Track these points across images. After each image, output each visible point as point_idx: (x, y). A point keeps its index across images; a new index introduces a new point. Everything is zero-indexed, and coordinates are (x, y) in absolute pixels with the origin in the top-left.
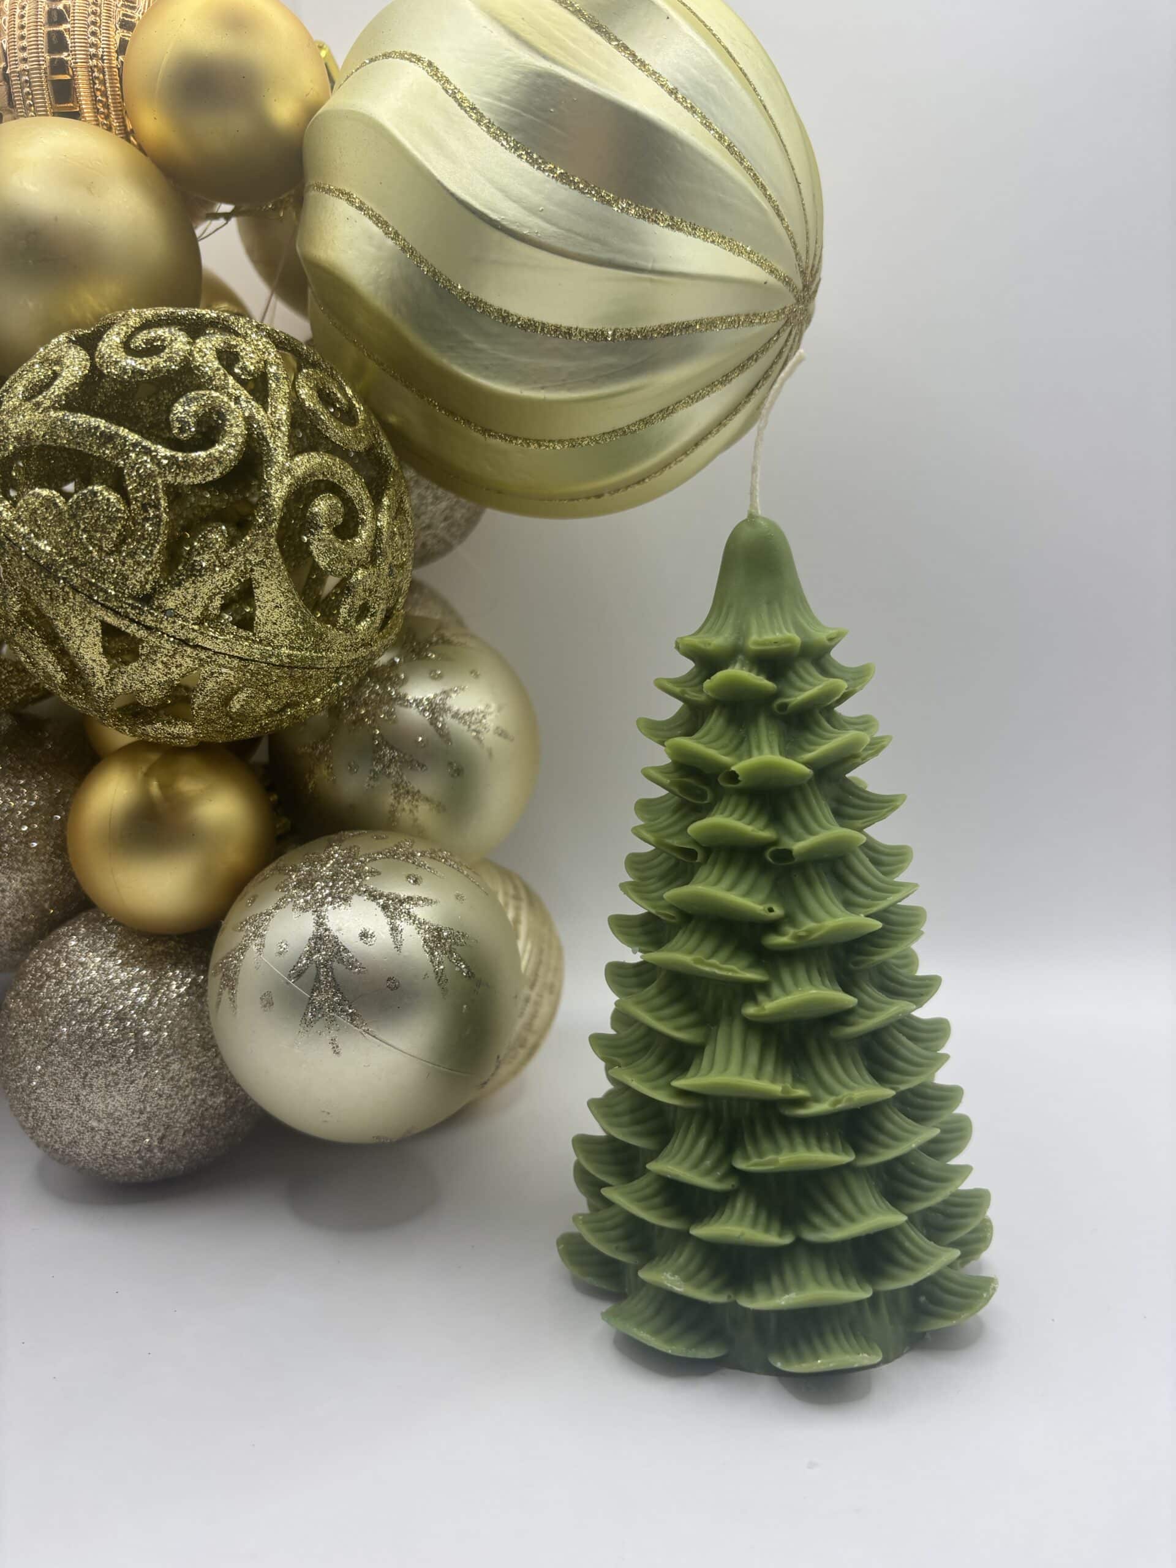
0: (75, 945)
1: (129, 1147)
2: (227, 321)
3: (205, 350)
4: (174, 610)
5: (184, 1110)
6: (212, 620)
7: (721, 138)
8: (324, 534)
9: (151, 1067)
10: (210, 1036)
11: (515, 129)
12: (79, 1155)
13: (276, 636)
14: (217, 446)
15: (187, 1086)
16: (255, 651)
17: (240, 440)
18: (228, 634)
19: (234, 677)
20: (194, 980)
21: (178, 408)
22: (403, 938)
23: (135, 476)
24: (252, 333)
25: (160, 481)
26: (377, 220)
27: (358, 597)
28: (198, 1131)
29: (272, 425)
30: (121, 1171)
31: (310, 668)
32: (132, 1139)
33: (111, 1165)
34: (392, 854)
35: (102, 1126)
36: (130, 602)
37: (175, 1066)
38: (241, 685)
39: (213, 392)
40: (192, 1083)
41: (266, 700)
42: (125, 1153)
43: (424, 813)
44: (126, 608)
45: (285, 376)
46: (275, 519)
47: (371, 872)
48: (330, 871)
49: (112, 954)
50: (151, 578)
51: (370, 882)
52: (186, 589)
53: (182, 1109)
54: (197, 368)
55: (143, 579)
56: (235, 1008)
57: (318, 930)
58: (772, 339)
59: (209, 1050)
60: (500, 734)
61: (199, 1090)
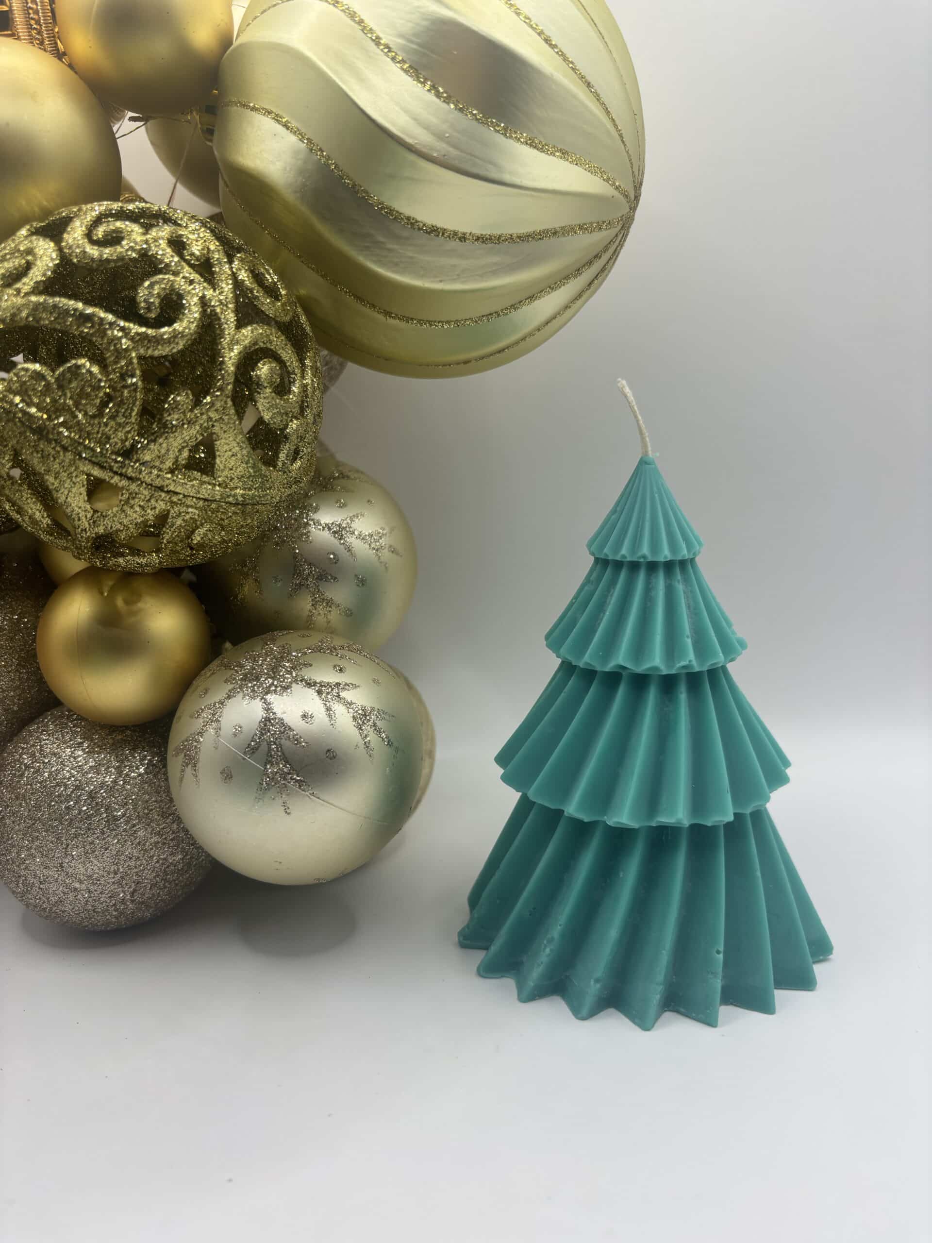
1: (106, 902)
3: (158, 240)
4: (150, 462)
6: (181, 470)
8: (267, 393)
9: (122, 836)
11: (424, 67)
12: (64, 912)
13: (232, 479)
14: (179, 323)
15: (152, 849)
16: (216, 492)
17: (197, 316)
18: (195, 480)
19: (198, 515)
21: (143, 291)
22: (336, 717)
23: (113, 350)
24: (191, 224)
27: (292, 443)
28: (162, 884)
29: (221, 303)
30: (99, 922)
31: (258, 504)
32: (109, 895)
34: (320, 650)
35: (83, 887)
36: (114, 457)
37: (141, 833)
38: (202, 521)
39: (171, 276)
40: (155, 846)
42: (103, 907)
43: (335, 617)
44: (110, 462)
45: (224, 260)
46: (230, 383)
47: (305, 664)
48: (270, 665)
50: (129, 436)
51: (305, 673)
52: (161, 444)
53: (149, 868)
54: (154, 256)
55: (123, 438)
56: (198, 782)
57: (266, 713)
59: (167, 817)
60: (393, 552)
61: (161, 851)
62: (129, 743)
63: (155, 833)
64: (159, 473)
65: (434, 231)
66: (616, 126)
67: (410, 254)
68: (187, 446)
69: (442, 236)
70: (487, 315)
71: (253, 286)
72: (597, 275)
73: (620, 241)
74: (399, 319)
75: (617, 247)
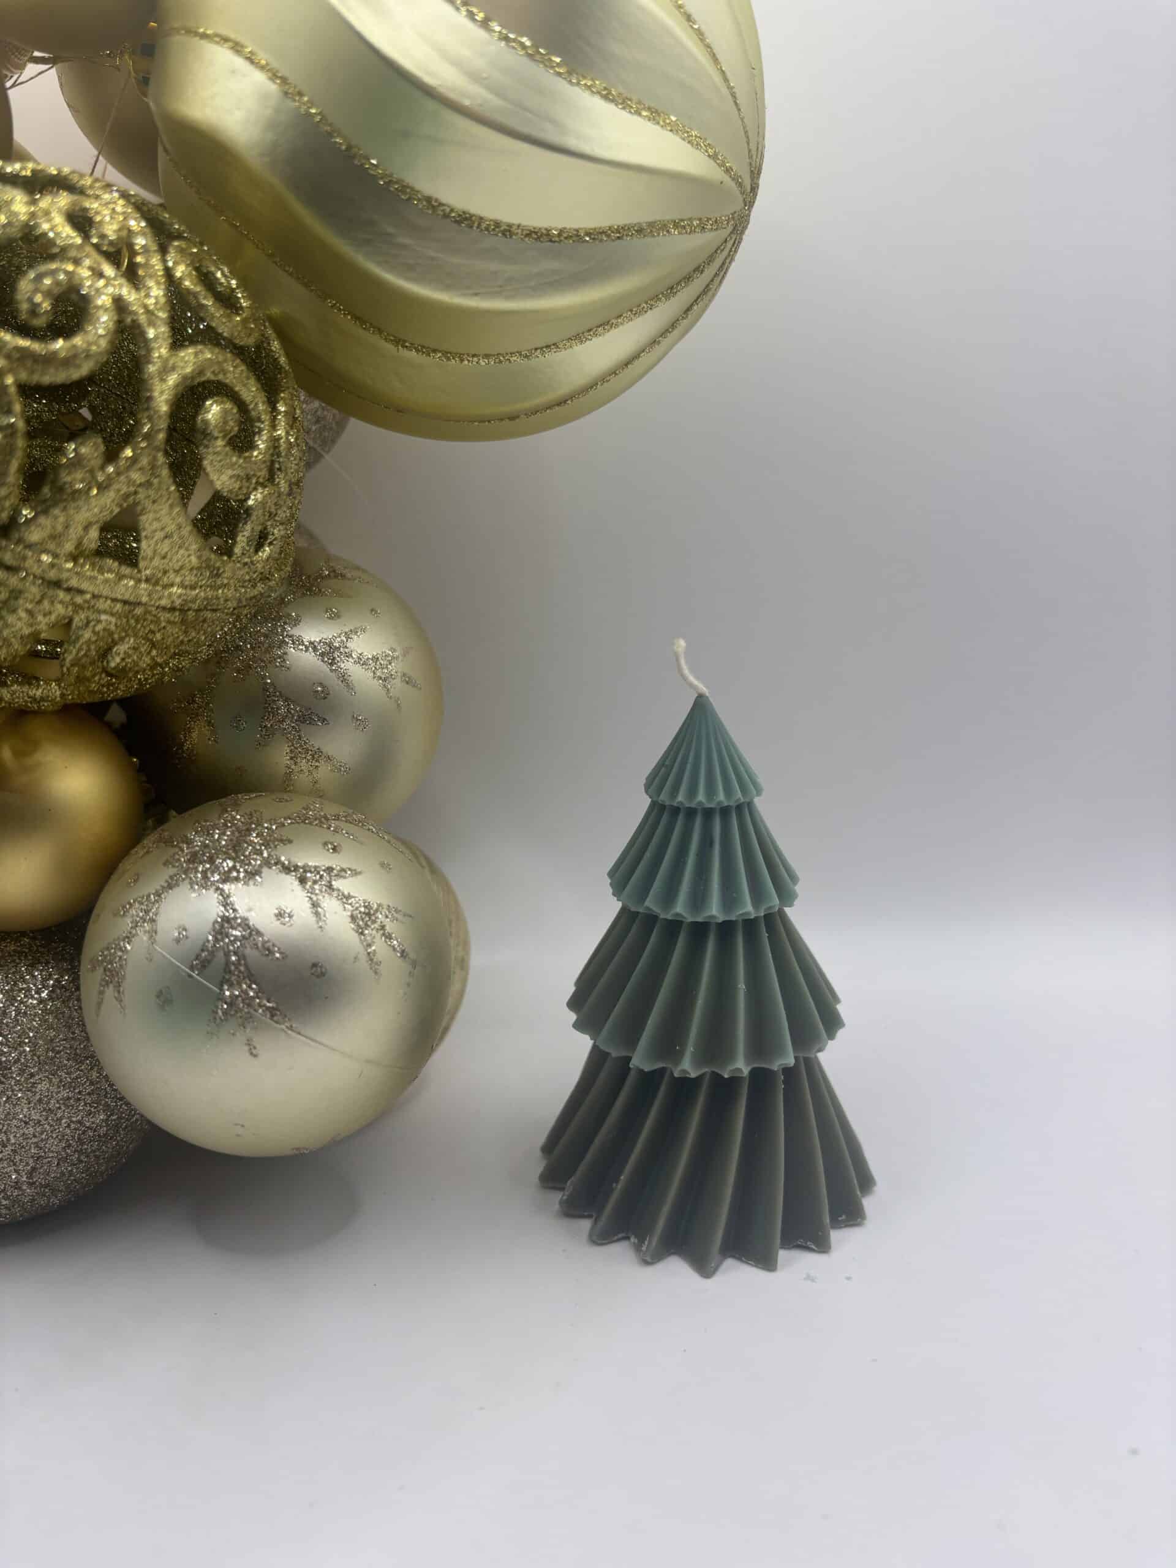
3: (50, 212)
4: (40, 544)
6: (89, 556)
8: (219, 447)
13: (166, 572)
14: (81, 335)
16: (142, 592)
17: (111, 328)
18: (109, 572)
19: (116, 624)
22: (326, 915)
24: (104, 195)
25: (10, 379)
27: (257, 522)
29: (148, 310)
31: (205, 610)
34: (301, 819)
38: (123, 634)
39: (68, 265)
41: (151, 652)
43: (324, 774)
45: (153, 249)
46: (162, 429)
47: (282, 840)
51: (284, 853)
54: (43, 235)
56: (123, 1008)
57: (224, 910)
60: (407, 683)
62: (26, 956)
63: (64, 1086)
64: (56, 561)
65: (465, 220)
66: (726, 80)
67: (432, 254)
68: (97, 522)
69: (478, 228)
70: (541, 348)
71: (198, 290)
72: (698, 298)
73: (730, 251)
74: (417, 351)
75: (726, 258)
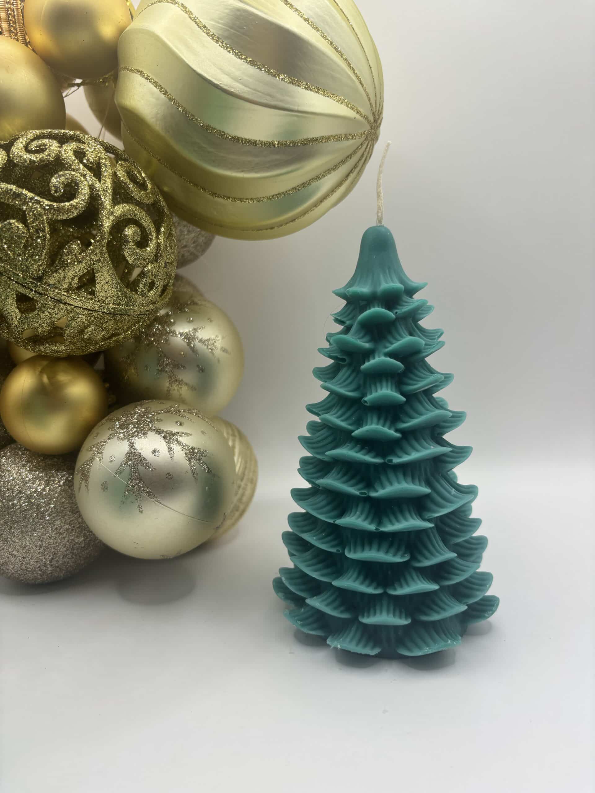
0: (4, 462)
1: (34, 565)
2: (79, 137)
3: (67, 150)
4: (54, 284)
5: (63, 545)
6: (74, 290)
7: (331, 43)
8: (131, 245)
9: (45, 523)
10: (76, 507)
11: (227, 38)
12: (8, 569)
13: (107, 298)
14: (75, 200)
15: (65, 532)
16: (96, 306)
17: (87, 197)
18: (82, 297)
19: (85, 319)
20: (67, 478)
21: (54, 180)
22: (174, 453)
23: (32, 215)
24: (92, 143)
25: (45, 217)
26: (156, 84)
27: (149, 278)
28: (70, 556)
29: (104, 189)
30: (30, 577)
31: (125, 315)
32: (36, 560)
33: (25, 575)
34: (168, 411)
35: (20, 554)
36: (31, 280)
37: (58, 522)
38: (89, 324)
39: (72, 172)
40: (67, 531)
41: (102, 332)
42: (32, 568)
43: (184, 391)
44: (29, 283)
45: (109, 164)
46: (106, 238)
47: (158, 420)
48: (136, 420)
49: (24, 466)
50: (41, 268)
51: (158, 425)
52: (60, 273)
53: (62, 544)
54: (63, 159)
55: (37, 269)
56: (88, 490)
57: (130, 449)
58: (358, 147)
59: (75, 514)
60: (224, 351)
61: (71, 534)
62: (55, 466)
63: (67, 523)
64: (59, 291)
67: (222, 155)
68: (77, 276)
71: (127, 181)
74: (221, 197)
